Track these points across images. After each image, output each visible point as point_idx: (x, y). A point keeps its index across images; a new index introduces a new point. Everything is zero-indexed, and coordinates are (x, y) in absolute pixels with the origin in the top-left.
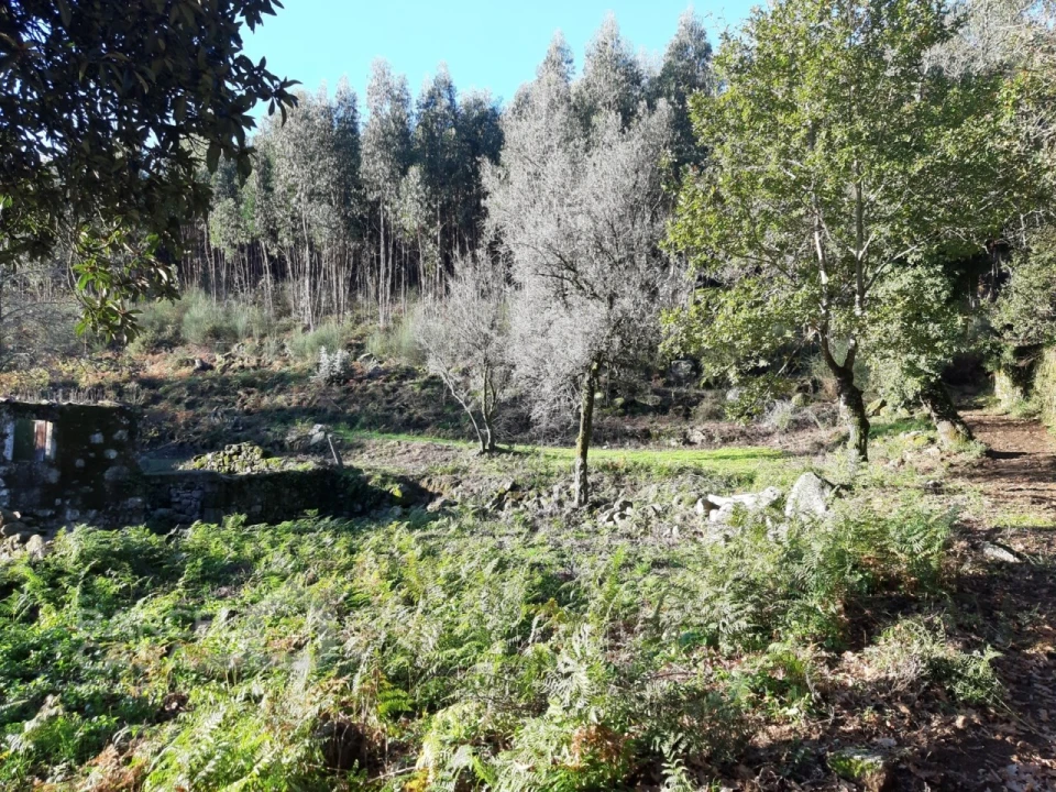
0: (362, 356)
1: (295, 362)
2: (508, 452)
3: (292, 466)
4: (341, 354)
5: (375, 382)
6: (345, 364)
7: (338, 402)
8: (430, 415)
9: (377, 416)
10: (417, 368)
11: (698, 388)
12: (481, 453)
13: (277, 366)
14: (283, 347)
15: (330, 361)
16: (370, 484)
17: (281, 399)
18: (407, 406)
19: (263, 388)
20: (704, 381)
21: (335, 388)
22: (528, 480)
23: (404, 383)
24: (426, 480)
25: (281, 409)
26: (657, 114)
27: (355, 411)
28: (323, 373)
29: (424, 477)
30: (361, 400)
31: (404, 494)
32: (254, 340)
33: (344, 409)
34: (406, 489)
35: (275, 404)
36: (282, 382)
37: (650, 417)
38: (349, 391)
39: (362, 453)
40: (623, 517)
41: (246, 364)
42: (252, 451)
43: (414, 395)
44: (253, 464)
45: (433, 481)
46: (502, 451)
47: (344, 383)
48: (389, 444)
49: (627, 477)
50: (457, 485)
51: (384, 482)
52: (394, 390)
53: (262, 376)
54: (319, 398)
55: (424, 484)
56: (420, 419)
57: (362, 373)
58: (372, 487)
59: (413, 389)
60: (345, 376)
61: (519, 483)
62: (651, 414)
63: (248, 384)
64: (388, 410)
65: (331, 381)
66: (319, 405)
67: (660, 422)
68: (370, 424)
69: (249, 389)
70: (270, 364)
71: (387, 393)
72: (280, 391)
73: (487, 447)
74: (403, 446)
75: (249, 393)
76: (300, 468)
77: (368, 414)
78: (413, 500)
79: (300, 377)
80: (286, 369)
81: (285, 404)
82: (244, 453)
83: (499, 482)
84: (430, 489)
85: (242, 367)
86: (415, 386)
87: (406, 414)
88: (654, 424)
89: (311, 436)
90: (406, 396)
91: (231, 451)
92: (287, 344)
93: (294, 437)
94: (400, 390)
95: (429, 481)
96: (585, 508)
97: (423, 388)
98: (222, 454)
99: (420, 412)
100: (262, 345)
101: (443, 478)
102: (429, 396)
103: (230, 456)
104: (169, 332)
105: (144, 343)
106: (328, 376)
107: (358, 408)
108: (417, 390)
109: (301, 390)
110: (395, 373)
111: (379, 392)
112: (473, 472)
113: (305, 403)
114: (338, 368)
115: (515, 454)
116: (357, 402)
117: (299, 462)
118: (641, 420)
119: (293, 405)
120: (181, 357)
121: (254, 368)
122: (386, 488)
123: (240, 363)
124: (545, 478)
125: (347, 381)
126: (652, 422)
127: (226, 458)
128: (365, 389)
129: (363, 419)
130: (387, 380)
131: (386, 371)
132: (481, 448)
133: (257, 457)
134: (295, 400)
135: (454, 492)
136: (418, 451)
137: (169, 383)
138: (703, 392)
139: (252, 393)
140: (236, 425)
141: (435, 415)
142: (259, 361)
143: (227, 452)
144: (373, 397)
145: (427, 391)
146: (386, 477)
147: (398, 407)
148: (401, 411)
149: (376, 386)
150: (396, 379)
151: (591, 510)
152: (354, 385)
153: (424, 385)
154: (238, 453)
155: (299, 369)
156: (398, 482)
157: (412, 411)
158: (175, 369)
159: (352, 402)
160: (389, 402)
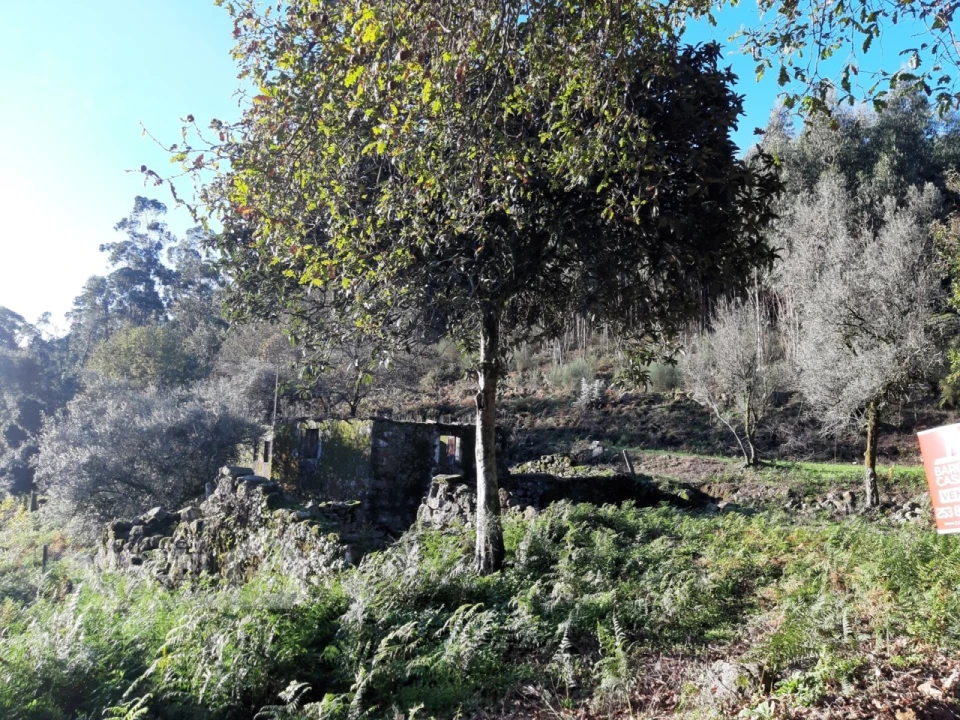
0: (613, 385)
1: (554, 391)
2: (772, 466)
3: (595, 472)
4: (598, 384)
5: (628, 406)
6: (601, 391)
7: (599, 423)
8: (681, 434)
9: (635, 435)
10: (662, 393)
11: (938, 408)
12: (746, 466)
13: (540, 394)
14: (542, 378)
15: (590, 389)
16: (660, 488)
17: (550, 421)
18: (659, 426)
19: (534, 411)
20: (943, 402)
21: (595, 412)
22: (802, 488)
23: (653, 407)
24: (706, 487)
25: (552, 429)
26: (925, 194)
27: (615, 431)
28: (583, 399)
29: (704, 484)
30: (617, 421)
31: (690, 497)
32: (517, 373)
33: (605, 429)
34: (692, 493)
35: (547, 425)
36: (547, 407)
37: (895, 436)
38: (607, 413)
39: (639, 464)
40: (914, 515)
41: (516, 393)
42: (562, 460)
43: (664, 417)
44: (563, 471)
45: (713, 488)
46: (765, 465)
47: (602, 407)
48: (660, 457)
49: (896, 487)
50: (736, 491)
51: (672, 487)
52: (646, 413)
53: (531, 401)
54: (582, 419)
55: (704, 490)
56: (673, 437)
57: (613, 399)
58: (662, 492)
59: (662, 412)
60: (602, 402)
61: (795, 490)
62: (895, 434)
63: (521, 408)
64: (642, 430)
65: (590, 406)
66: (583, 425)
67: (906, 441)
68: (630, 442)
69: (523, 413)
70: (535, 392)
71: (639, 416)
72: (548, 414)
73: (752, 461)
74: (674, 459)
75: (524, 416)
76: (604, 474)
77: (625, 432)
78: (699, 502)
79: (562, 403)
80: (547, 397)
81: (555, 424)
82: (556, 462)
83: (775, 489)
84: (711, 494)
85: (513, 395)
86: (664, 410)
87: (659, 434)
88: (901, 443)
89: (592, 450)
90: (657, 418)
91: (546, 461)
92: (545, 376)
93: (578, 451)
94: (651, 413)
95: (709, 488)
96: (878, 508)
97: (671, 411)
98: (539, 462)
99: (672, 432)
100: (524, 377)
101: (722, 485)
102: (677, 418)
103: (546, 464)
104: (451, 368)
105: (434, 378)
106: (588, 402)
107: (617, 428)
108: (666, 413)
109: (566, 413)
110: (644, 399)
111: (633, 415)
112: (749, 482)
113: (571, 424)
114: (596, 393)
115: (778, 467)
116: (615, 423)
117: (600, 470)
118: (886, 438)
119: (561, 426)
120: (464, 388)
121: (522, 395)
122: (674, 492)
123: (511, 392)
124: (818, 487)
125: (604, 406)
126: (898, 441)
127: (542, 466)
128: (620, 412)
129: (623, 437)
130: (638, 404)
131: (636, 397)
132: (746, 462)
133: (567, 465)
134: (562, 421)
135: (735, 497)
136: (688, 464)
137: (460, 408)
138: (944, 412)
139: (526, 416)
140: (528, 441)
141: (687, 434)
142: (526, 390)
143: (543, 461)
144: (628, 419)
145: (675, 413)
146: (672, 484)
147: (652, 428)
148: (655, 431)
149: (629, 409)
150: (646, 403)
151: (882, 510)
152: (610, 409)
153: (672, 408)
154: (552, 461)
155: (559, 396)
156: (684, 488)
157: (664, 431)
158: (462, 397)
159: (610, 423)
160: (643, 423)
